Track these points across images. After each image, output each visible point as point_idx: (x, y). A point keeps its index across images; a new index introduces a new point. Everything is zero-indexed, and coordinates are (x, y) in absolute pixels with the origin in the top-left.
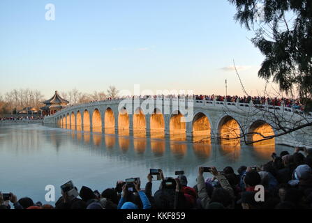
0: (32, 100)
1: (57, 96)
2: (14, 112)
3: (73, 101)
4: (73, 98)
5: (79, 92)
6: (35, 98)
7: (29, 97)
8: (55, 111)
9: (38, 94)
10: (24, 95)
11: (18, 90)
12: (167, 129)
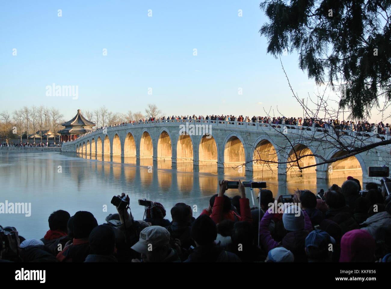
0: (48, 121)
1: (79, 117)
2: (25, 137)
3: (100, 123)
4: (101, 119)
5: (109, 111)
6: (52, 119)
7: (43, 117)
8: (77, 136)
9: (55, 114)
10: (37, 114)
11: (30, 108)
12: (221, 161)
